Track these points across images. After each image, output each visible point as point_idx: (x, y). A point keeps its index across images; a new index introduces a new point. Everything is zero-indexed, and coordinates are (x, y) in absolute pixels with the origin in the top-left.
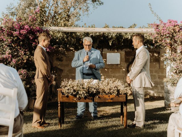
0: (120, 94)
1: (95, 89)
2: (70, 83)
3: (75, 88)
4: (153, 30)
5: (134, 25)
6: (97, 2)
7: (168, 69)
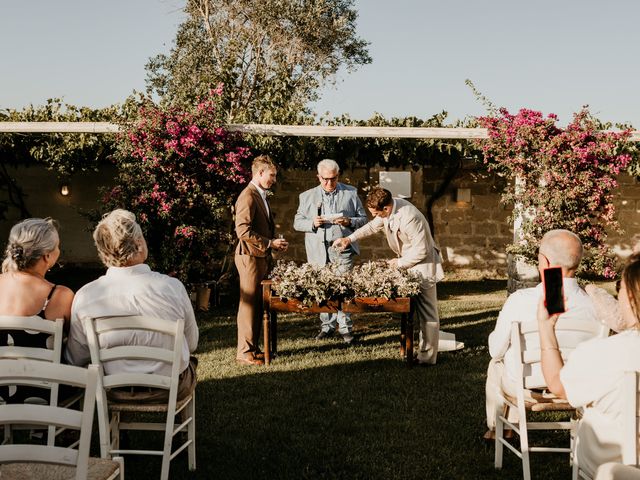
0: (398, 296)
1: (343, 285)
2: (289, 269)
3: (300, 282)
4: (482, 133)
5: (444, 113)
6: (357, 56)
7: (518, 223)
